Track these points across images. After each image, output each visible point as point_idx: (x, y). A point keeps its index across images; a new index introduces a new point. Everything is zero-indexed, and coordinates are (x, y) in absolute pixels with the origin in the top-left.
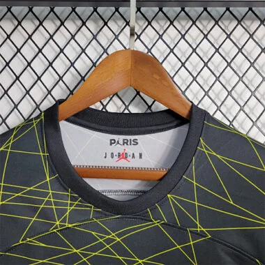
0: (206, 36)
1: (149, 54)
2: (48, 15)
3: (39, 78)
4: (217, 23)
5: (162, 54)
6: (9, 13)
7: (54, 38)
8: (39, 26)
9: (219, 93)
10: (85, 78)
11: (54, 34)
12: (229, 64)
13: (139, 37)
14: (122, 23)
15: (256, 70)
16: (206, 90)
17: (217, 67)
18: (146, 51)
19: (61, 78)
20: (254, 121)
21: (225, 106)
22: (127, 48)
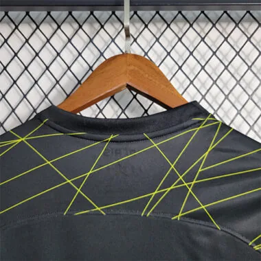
0: (203, 39)
1: (146, 57)
2: (45, 18)
3: (36, 82)
4: (214, 25)
5: (159, 56)
6: (6, 17)
7: (51, 42)
8: (36, 30)
9: (217, 96)
10: (82, 82)
11: (51, 37)
12: (226, 68)
13: (135, 40)
14: (118, 26)
15: (254, 73)
16: (203, 94)
17: (214, 70)
18: (143, 54)
19: (58, 82)
20: (251, 124)
21: (222, 109)
22: (124, 51)
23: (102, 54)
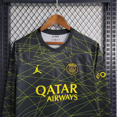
1: (61, 15)
6: (26, 5)
10: (46, 22)
13: (59, 11)
14: (54, 7)
20: (86, 31)
23: (51, 14)
